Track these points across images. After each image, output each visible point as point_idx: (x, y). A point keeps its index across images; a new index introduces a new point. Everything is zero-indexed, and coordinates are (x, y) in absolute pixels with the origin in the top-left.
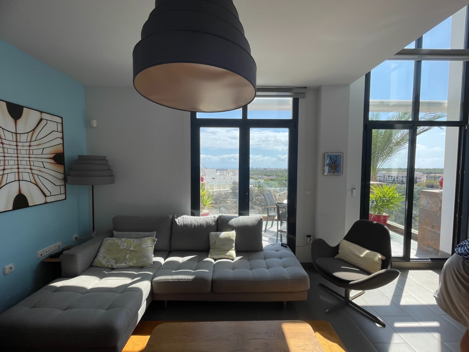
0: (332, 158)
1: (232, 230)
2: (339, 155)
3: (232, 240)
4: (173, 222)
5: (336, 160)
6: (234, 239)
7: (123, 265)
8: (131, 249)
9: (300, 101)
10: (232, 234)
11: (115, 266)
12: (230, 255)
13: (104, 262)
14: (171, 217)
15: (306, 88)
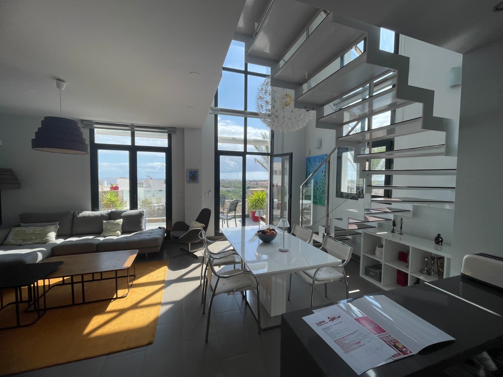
0: (192, 173)
1: (121, 219)
2: (196, 171)
3: (119, 224)
4: (74, 216)
5: (194, 174)
6: (121, 224)
7: (30, 242)
8: (37, 233)
9: (173, 136)
10: (121, 221)
11: (22, 243)
12: (117, 234)
13: (13, 242)
14: (72, 212)
15: (175, 128)
